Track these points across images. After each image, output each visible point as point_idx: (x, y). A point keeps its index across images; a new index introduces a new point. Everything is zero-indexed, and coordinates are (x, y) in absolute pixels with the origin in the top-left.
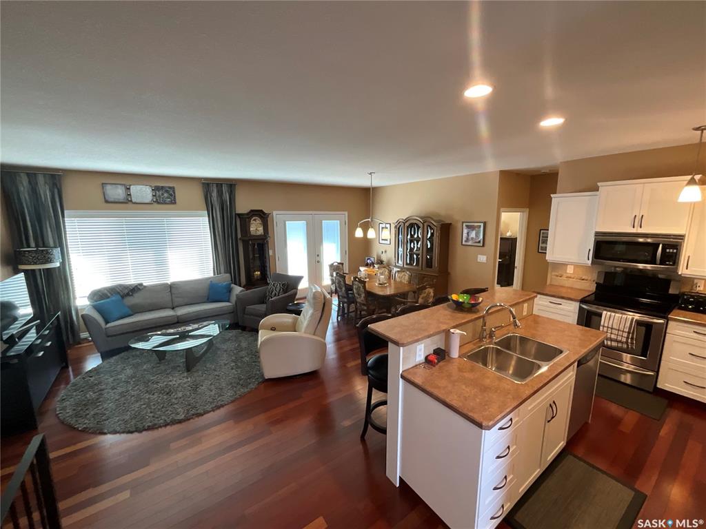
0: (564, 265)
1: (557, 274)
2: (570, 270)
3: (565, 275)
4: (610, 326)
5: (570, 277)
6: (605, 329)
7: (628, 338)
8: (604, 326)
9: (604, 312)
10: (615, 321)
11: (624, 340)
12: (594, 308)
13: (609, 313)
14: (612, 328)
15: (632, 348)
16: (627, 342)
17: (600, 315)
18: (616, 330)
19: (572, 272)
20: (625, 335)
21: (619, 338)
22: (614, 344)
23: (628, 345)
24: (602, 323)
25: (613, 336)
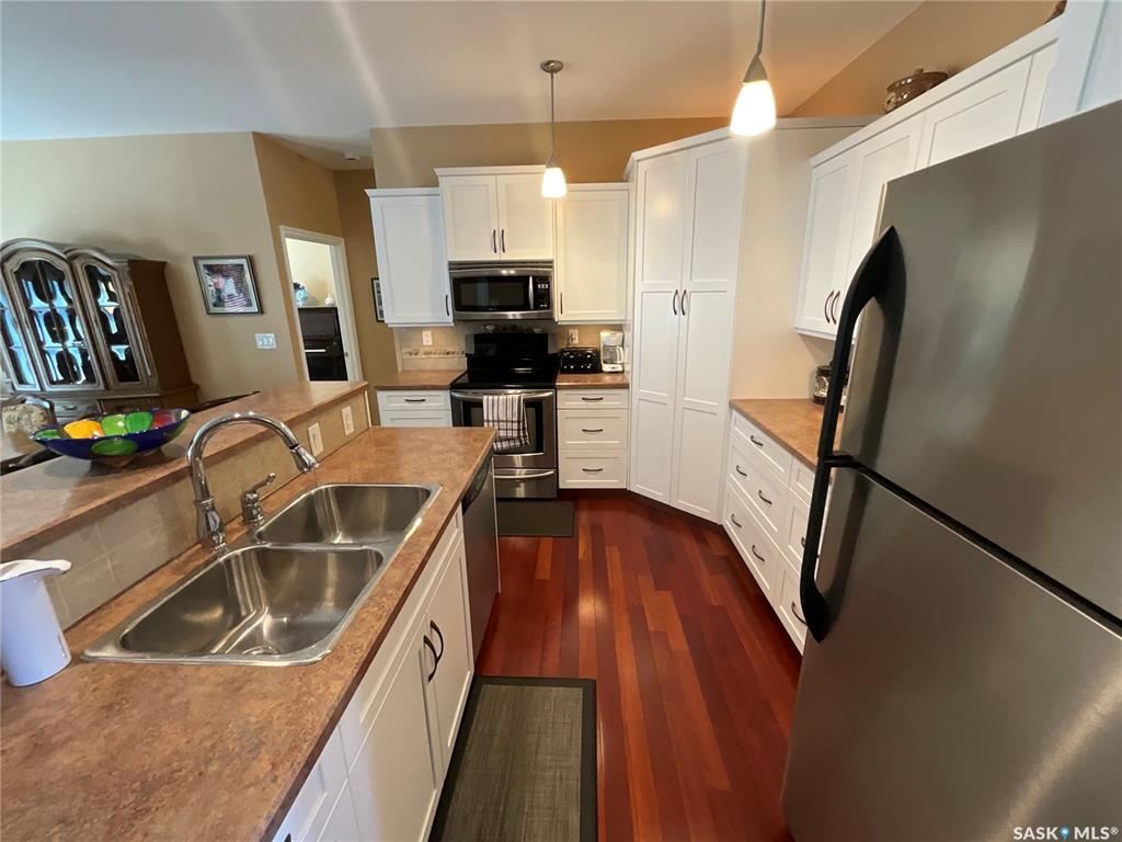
0: (417, 330)
1: (409, 350)
2: (427, 339)
3: (422, 350)
4: (496, 418)
5: (430, 353)
6: (491, 424)
7: (519, 430)
8: (488, 421)
9: (485, 397)
10: (500, 408)
11: (515, 434)
12: (469, 395)
13: (491, 398)
14: (499, 421)
15: (526, 443)
16: (519, 437)
17: (480, 405)
18: (503, 421)
19: (431, 343)
20: (515, 426)
21: (510, 434)
22: (505, 445)
23: (521, 441)
24: (485, 418)
25: (502, 434)
